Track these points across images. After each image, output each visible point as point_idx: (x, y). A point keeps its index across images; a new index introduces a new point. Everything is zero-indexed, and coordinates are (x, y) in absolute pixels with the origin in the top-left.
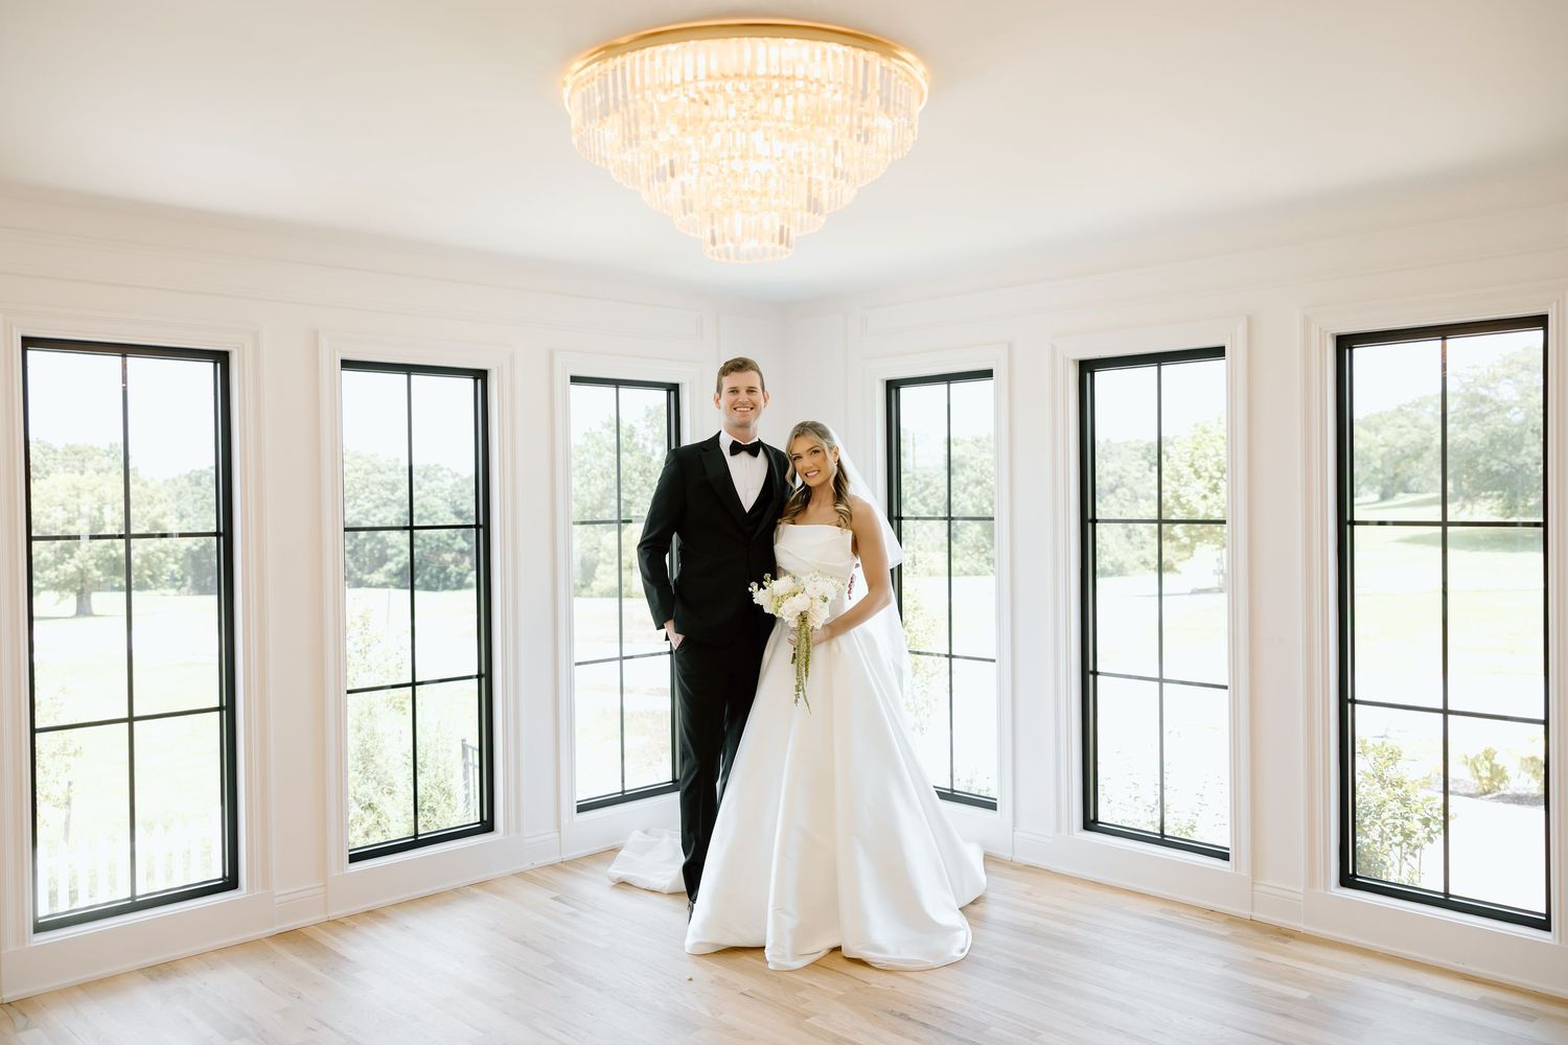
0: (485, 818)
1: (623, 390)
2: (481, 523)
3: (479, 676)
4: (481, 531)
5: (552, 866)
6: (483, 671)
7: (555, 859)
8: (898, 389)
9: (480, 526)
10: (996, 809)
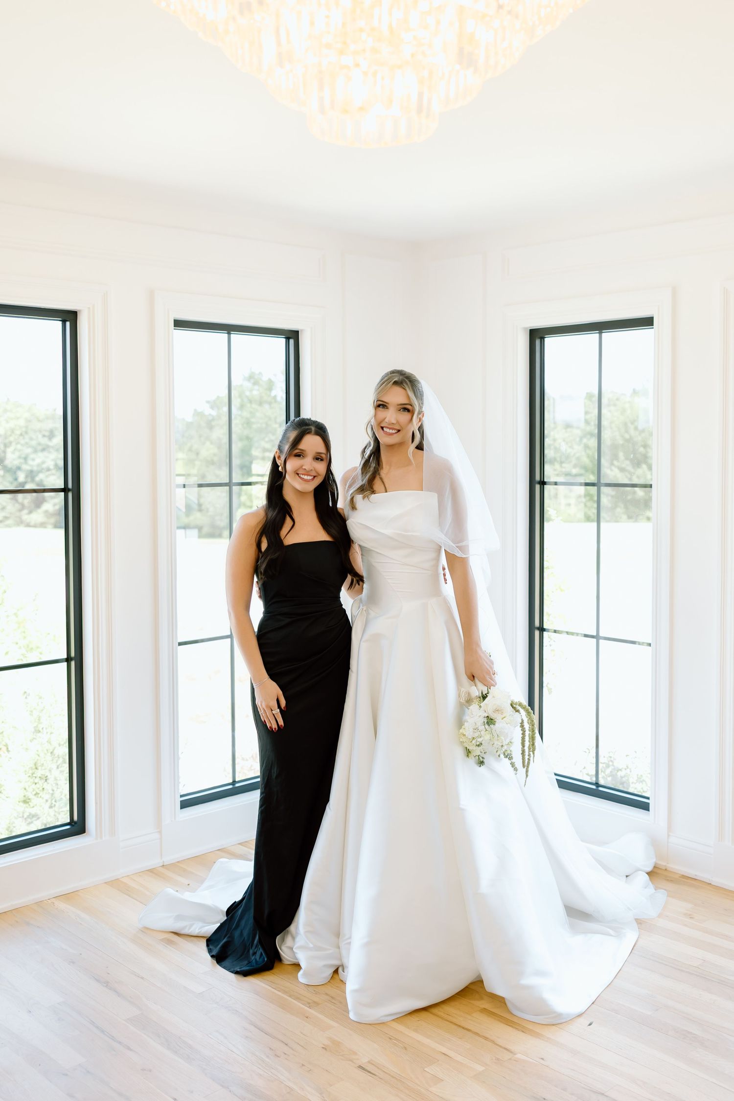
0: (76, 818)
1: (236, 337)
2: (70, 486)
3: (68, 660)
4: (70, 495)
5: (152, 871)
6: (73, 654)
7: (155, 862)
8: (542, 339)
9: (69, 490)
10: (649, 811)
